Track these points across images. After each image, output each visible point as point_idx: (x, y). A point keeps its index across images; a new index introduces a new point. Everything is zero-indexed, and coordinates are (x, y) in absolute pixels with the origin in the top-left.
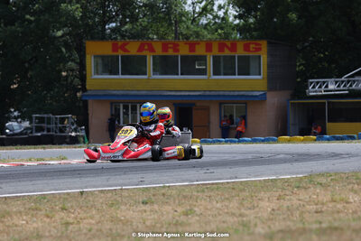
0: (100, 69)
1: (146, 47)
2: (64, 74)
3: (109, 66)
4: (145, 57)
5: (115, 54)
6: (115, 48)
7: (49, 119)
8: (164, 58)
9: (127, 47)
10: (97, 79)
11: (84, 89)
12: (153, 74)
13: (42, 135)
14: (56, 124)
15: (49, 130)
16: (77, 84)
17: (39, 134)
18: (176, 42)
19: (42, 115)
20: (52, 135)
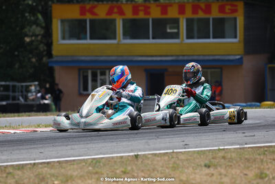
0: (67, 35)
1: (116, 10)
2: (27, 40)
3: (76, 29)
4: (114, 20)
5: (82, 17)
6: (83, 12)
7: (14, 87)
8: (133, 21)
9: (96, 10)
10: (63, 44)
11: (50, 55)
12: (124, 39)
13: (7, 104)
14: (22, 92)
15: (14, 99)
16: (42, 49)
17: (4, 103)
18: (147, 4)
19: (8, 83)
20: (18, 104)
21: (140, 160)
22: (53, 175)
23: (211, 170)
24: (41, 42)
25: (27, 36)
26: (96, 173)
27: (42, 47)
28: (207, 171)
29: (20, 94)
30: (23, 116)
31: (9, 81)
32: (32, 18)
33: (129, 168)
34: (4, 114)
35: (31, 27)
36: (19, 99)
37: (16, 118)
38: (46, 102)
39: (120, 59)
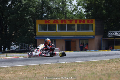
0: (41, 29)
1: (56, 22)
2: (29, 31)
3: (44, 28)
4: (55, 25)
6: (46, 22)
7: (24, 45)
8: (61, 25)
9: (49, 22)
10: (40, 32)
11: (36, 35)
12: (58, 30)
14: (27, 47)
15: (24, 49)
17: (21, 50)
19: (22, 44)
21: (40, 66)
25: (29, 29)
26: (25, 70)
27: (33, 33)
28: (59, 69)
33: (36, 68)
35: (30, 26)
39: (57, 36)
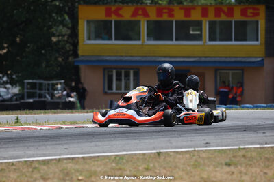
0: (93, 35)
1: (140, 12)
2: (54, 39)
3: (102, 30)
4: (139, 22)
5: (108, 19)
6: (108, 13)
9: (120, 12)
11: (76, 54)
12: (147, 40)
13: (34, 101)
14: (48, 90)
15: (40, 96)
16: (68, 49)
17: (31, 100)
18: (171, 7)
19: (34, 81)
20: (45, 101)
21: (162, 157)
22: (77, 171)
23: (232, 168)
24: (67, 42)
25: (54, 35)
26: (120, 169)
27: (69, 47)
28: (227, 169)
29: (46, 91)
30: (49, 113)
31: (36, 79)
32: (59, 19)
33: (151, 165)
34: (31, 111)
35: (58, 26)
36: (45, 97)
37: (42, 115)
38: (72, 99)
39: (144, 59)
